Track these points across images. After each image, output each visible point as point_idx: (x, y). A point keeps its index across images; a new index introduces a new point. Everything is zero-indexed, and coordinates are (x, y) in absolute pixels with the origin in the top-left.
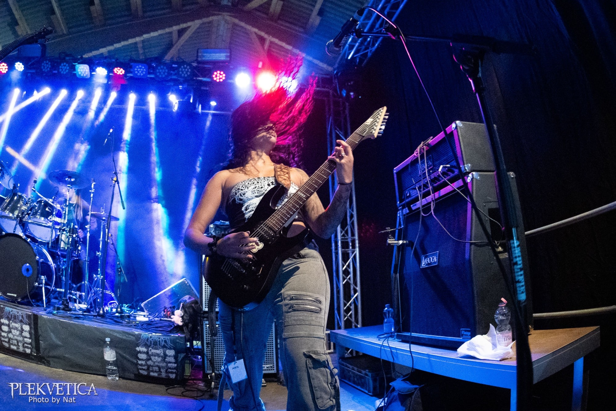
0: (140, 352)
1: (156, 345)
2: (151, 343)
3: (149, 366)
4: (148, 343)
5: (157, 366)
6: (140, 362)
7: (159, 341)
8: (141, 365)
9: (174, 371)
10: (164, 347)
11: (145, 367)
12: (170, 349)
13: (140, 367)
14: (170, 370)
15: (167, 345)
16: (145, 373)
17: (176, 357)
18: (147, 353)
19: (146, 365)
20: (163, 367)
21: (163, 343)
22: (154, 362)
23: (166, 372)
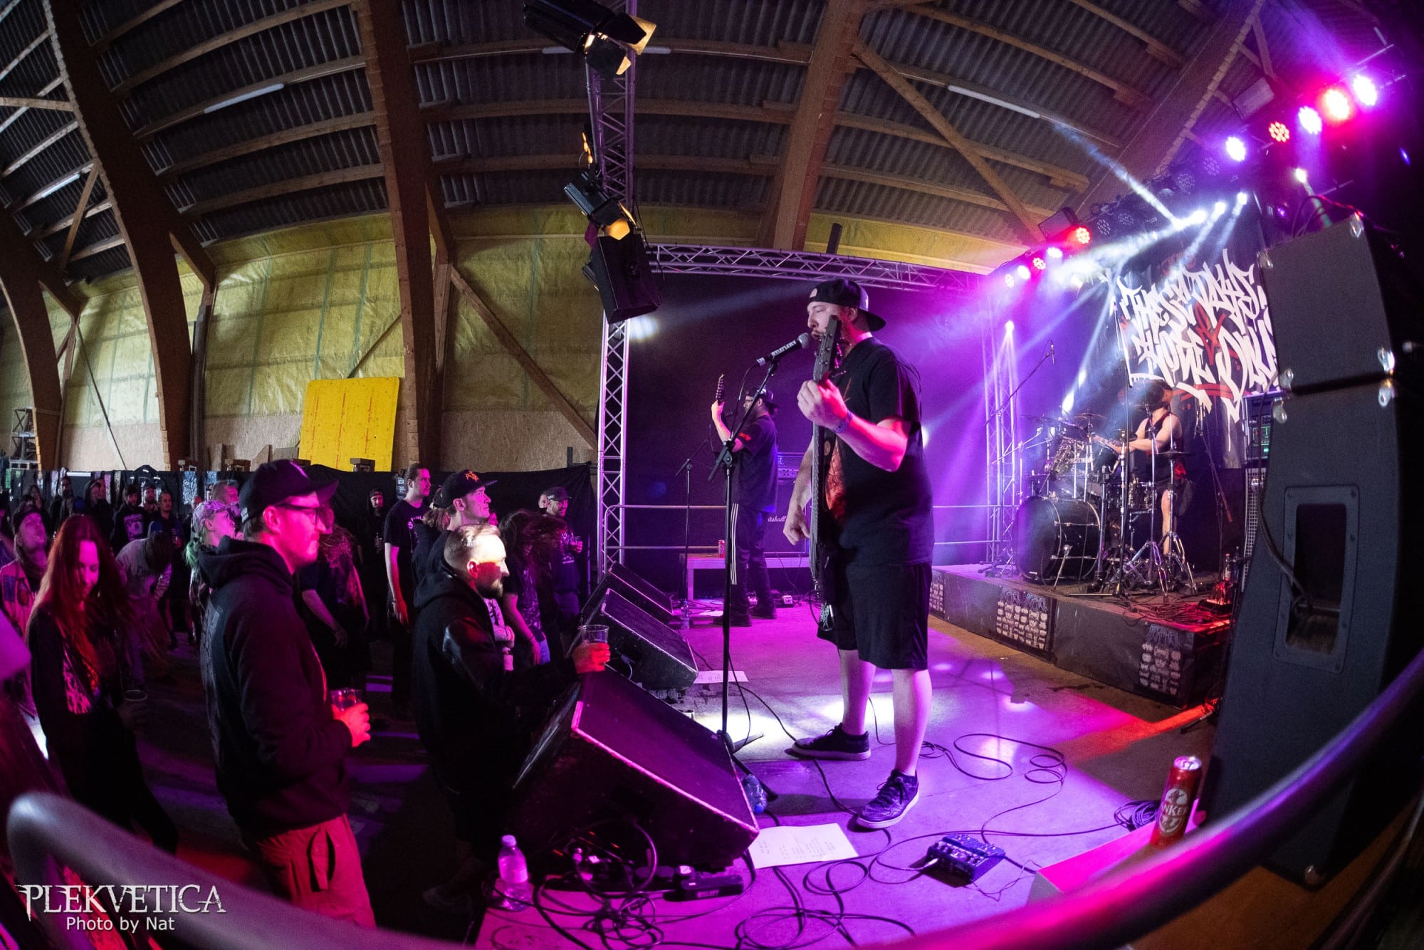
0: (1145, 651)
1: (1163, 642)
3: (1151, 673)
4: (1155, 639)
5: (1160, 674)
6: (1143, 666)
8: (1144, 671)
9: (1176, 684)
10: (1171, 646)
11: (1147, 675)
12: (1177, 650)
13: (1142, 674)
14: (1172, 682)
16: (1144, 682)
17: (1182, 663)
18: (1152, 653)
19: (1149, 671)
20: (1165, 677)
22: (1157, 668)
23: (1169, 685)
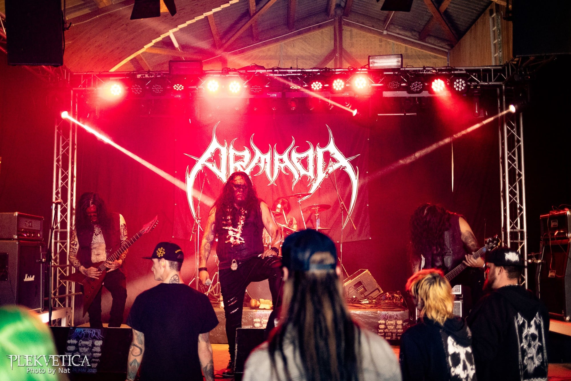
2: (388, 317)
7: (393, 315)
15: (398, 317)
21: (395, 316)
